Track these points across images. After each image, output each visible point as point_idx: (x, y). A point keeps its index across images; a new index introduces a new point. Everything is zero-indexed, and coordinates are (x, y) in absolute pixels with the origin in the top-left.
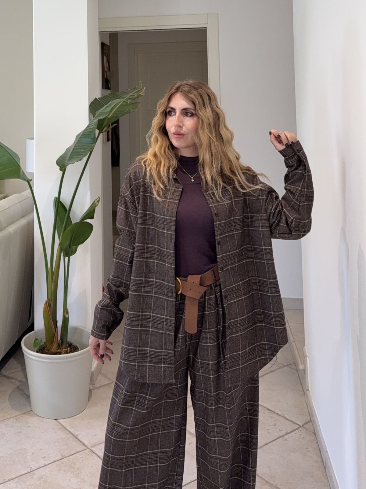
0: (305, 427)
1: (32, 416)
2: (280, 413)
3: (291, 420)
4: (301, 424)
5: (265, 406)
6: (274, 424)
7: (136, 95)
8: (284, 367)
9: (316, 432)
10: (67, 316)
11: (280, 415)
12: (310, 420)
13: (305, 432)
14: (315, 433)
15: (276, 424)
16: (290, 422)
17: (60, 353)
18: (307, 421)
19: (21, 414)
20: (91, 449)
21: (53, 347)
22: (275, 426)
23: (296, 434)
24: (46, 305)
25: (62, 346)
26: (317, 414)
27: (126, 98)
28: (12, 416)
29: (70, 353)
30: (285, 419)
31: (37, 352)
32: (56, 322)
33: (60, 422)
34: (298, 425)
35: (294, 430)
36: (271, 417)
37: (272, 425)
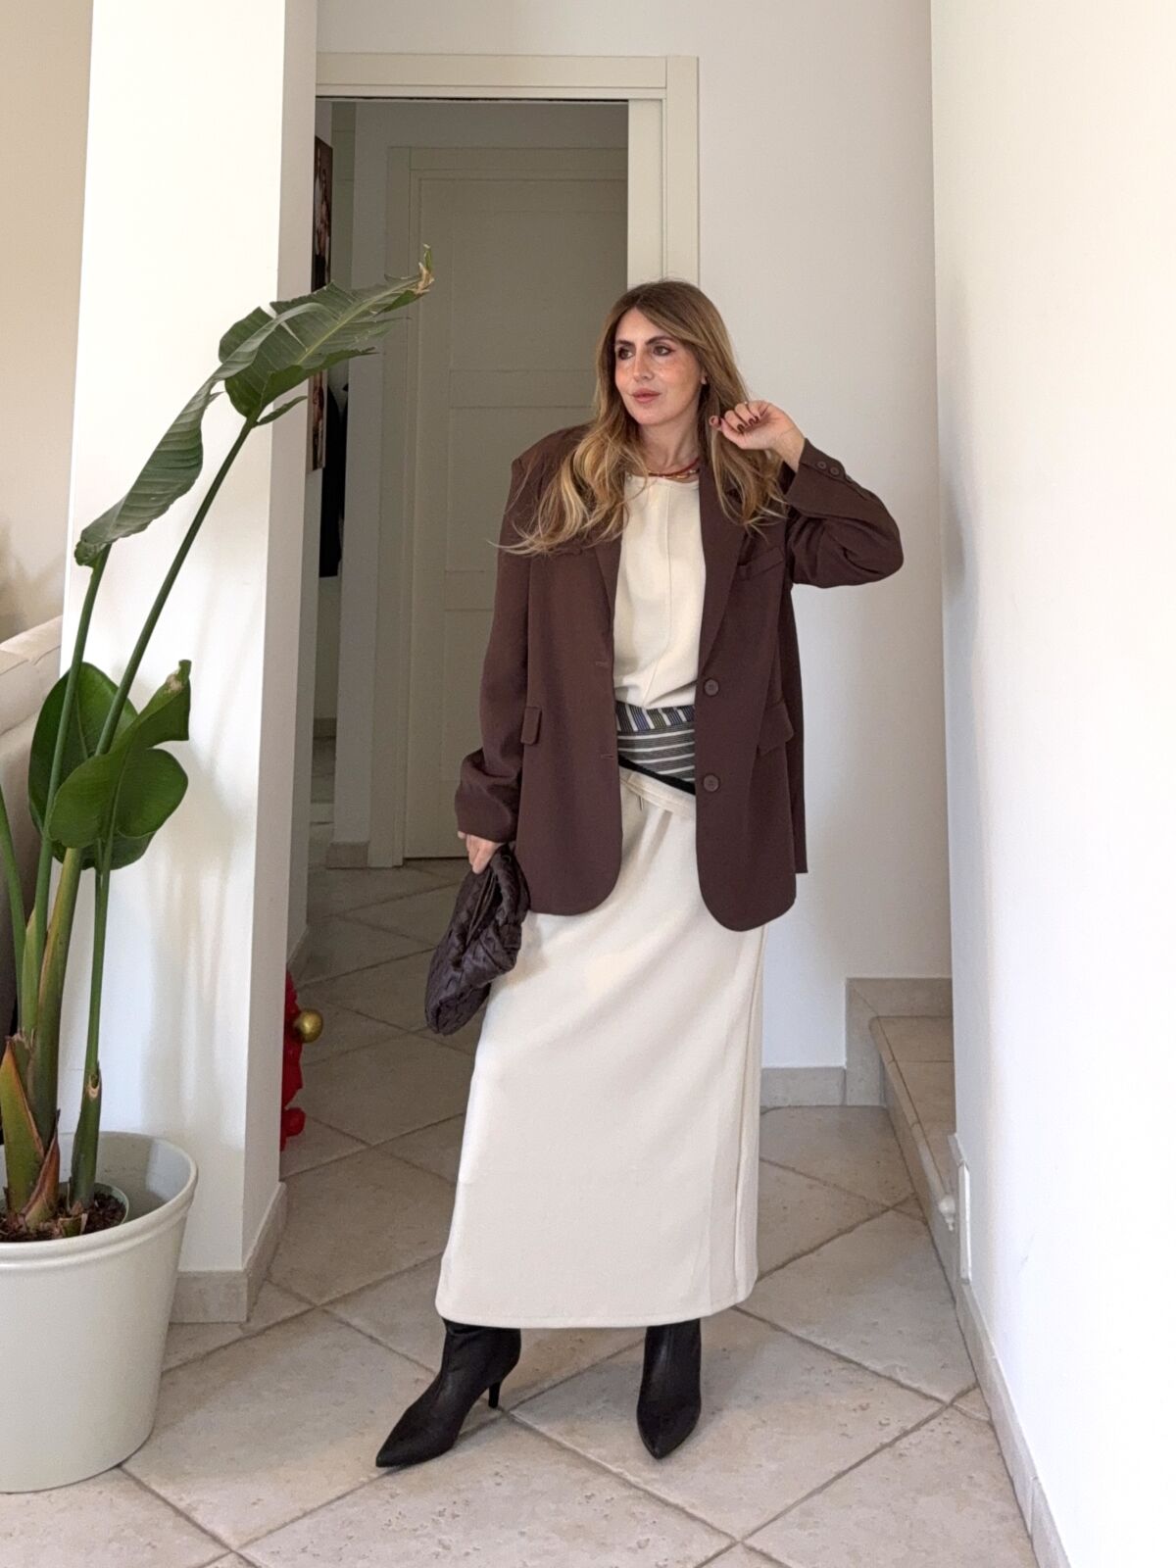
0: (960, 1407)
2: (878, 1367)
3: (915, 1385)
4: (946, 1398)
5: (832, 1348)
6: (861, 1405)
8: (884, 1216)
9: (994, 1418)
11: (878, 1375)
12: (973, 1380)
13: (961, 1423)
14: (991, 1425)
15: (868, 1404)
16: (911, 1394)
18: (966, 1388)
20: (243, 1552)
22: (859, 1413)
23: (932, 1431)
30: (895, 1385)
34: (937, 1400)
35: (927, 1421)
36: (851, 1383)
37: (855, 1410)
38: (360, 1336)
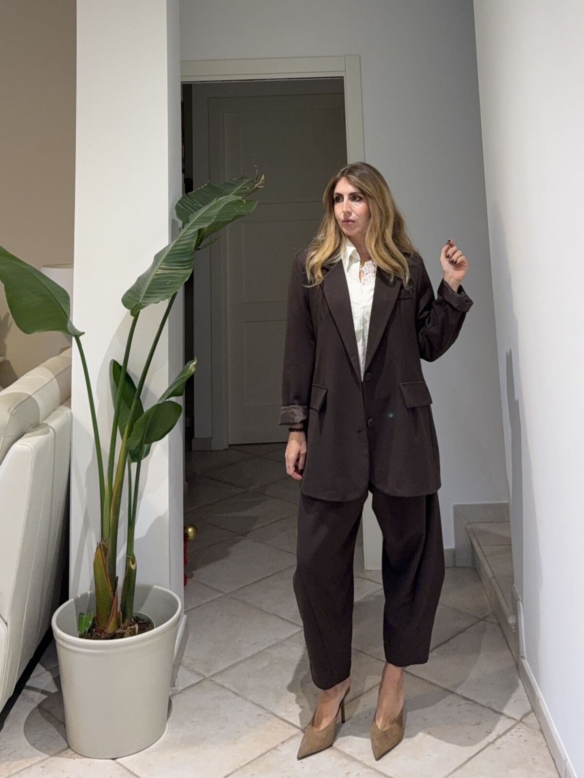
0: (525, 721)
1: (70, 758)
2: (483, 702)
4: (518, 717)
5: (459, 693)
6: (476, 723)
7: (248, 187)
8: (480, 624)
9: (542, 727)
10: (133, 567)
11: (483, 706)
12: (530, 708)
13: (526, 731)
14: (541, 730)
15: (480, 722)
17: (122, 636)
18: (527, 712)
19: (52, 756)
21: (109, 625)
22: (477, 726)
23: (512, 735)
24: (99, 550)
25: (123, 622)
26: (542, 696)
27: (233, 192)
28: (33, 763)
29: (139, 633)
30: (492, 712)
31: (81, 637)
32: (115, 581)
33: (121, 762)
34: (514, 719)
35: (510, 729)
36: (470, 711)
37: (474, 725)
38: (230, 693)
